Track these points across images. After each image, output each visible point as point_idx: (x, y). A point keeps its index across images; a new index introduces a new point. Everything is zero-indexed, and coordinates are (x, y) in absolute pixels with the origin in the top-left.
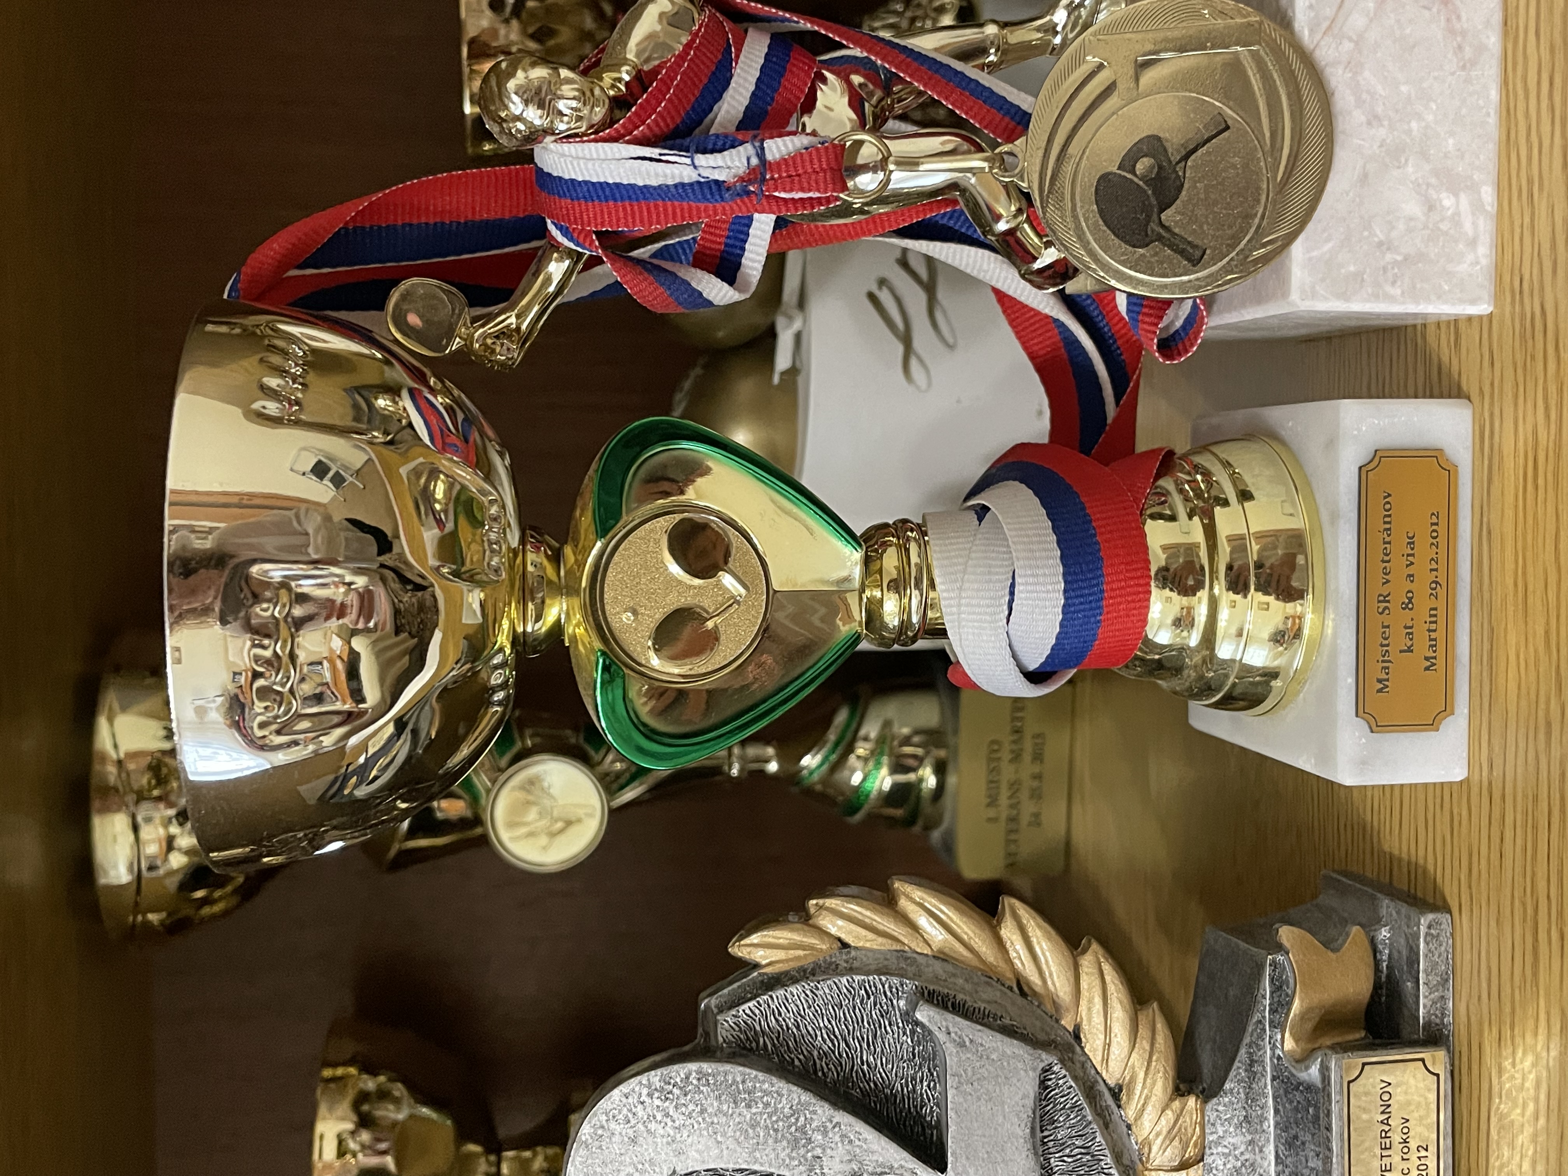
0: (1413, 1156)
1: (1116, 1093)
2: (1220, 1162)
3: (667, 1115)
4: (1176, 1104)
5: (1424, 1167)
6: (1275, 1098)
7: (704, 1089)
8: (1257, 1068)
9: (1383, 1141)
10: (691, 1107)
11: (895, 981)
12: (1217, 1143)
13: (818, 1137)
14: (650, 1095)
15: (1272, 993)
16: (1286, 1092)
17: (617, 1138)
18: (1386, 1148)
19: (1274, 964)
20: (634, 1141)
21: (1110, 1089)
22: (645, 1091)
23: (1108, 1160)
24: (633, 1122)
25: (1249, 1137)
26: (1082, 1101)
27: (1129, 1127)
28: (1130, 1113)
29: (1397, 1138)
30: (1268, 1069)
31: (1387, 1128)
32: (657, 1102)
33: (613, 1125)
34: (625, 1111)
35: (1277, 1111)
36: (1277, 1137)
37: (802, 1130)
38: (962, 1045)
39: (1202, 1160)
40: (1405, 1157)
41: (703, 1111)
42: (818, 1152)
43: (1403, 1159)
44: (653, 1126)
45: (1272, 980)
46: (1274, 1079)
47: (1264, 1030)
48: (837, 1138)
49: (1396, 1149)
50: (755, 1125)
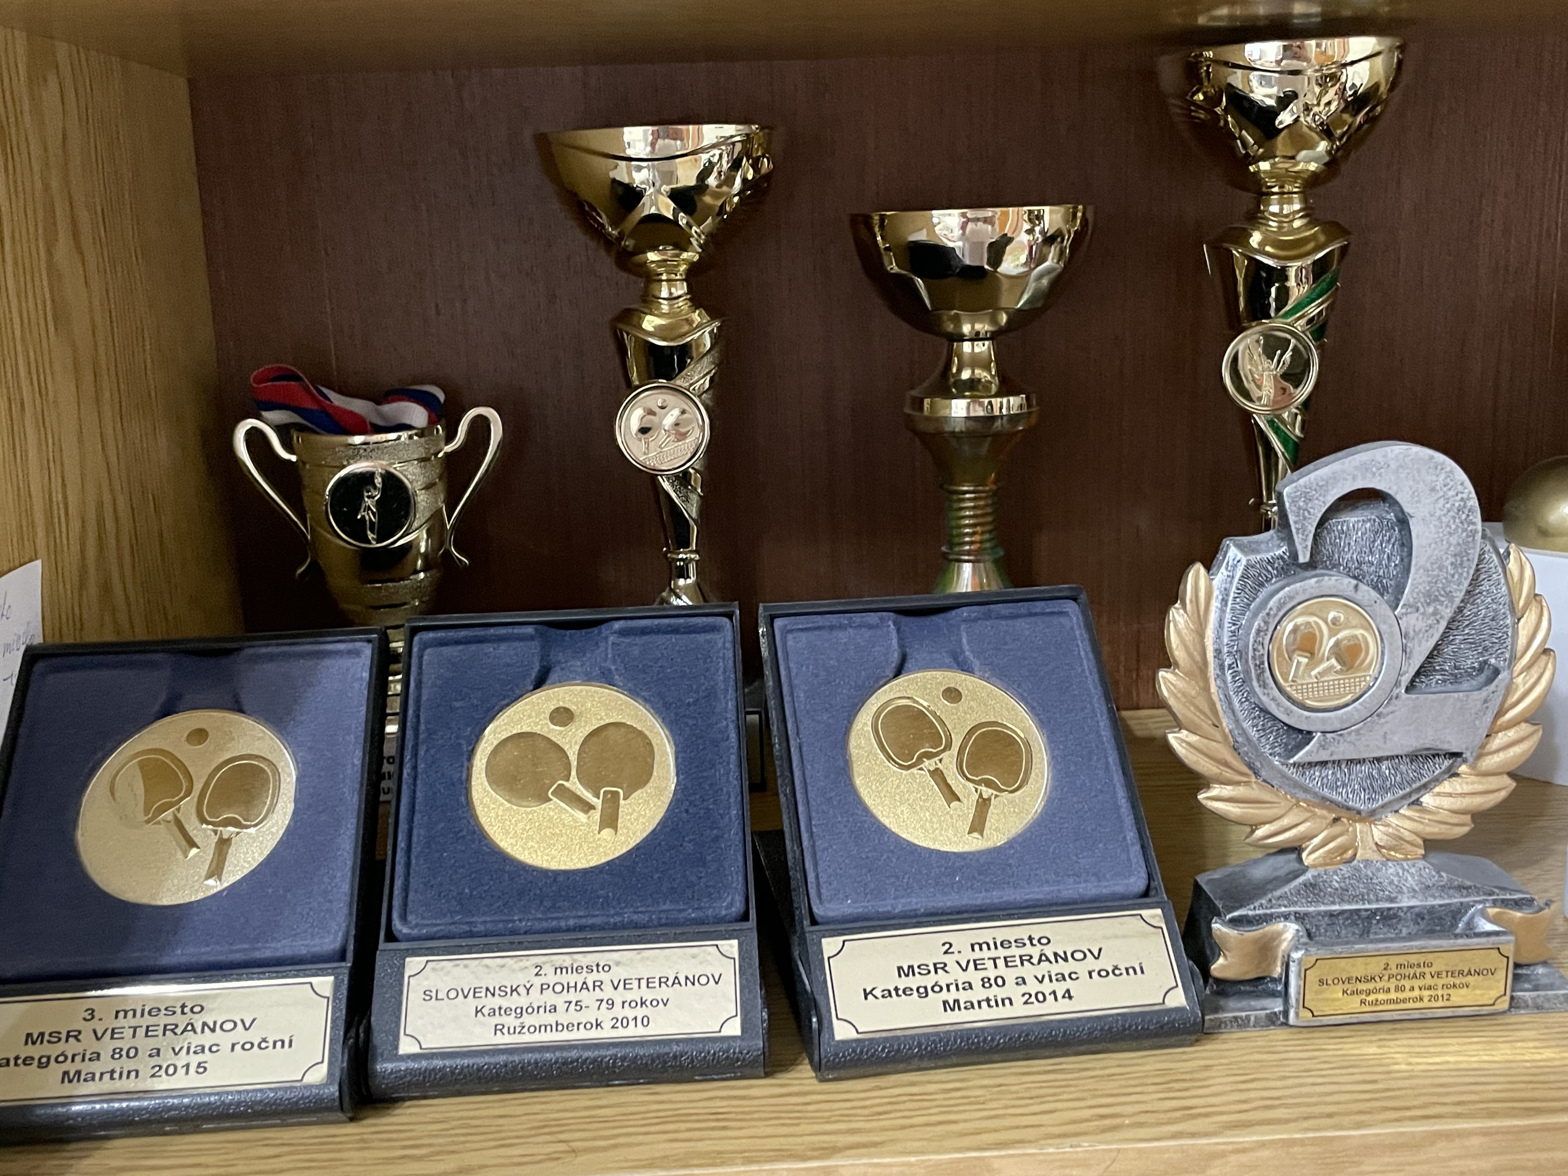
0: (1445, 992)
2: (1391, 871)
3: (1449, 511)
4: (1421, 842)
5: (1436, 999)
6: (1449, 904)
7: (1465, 534)
8: (1465, 892)
9: (1457, 972)
10: (1453, 527)
12: (1404, 870)
13: (1431, 610)
14: (1462, 499)
15: (1514, 900)
16: (1452, 911)
17: (1434, 478)
18: (1452, 974)
20: (1433, 489)
21: (1418, 799)
22: (1465, 496)
23: (1386, 799)
24: (1445, 489)
25: (1417, 888)
26: (1423, 781)
27: (1397, 811)
28: (1405, 812)
29: (1457, 981)
30: (1467, 899)
31: (1465, 974)
32: (1457, 504)
33: (1443, 476)
34: (1451, 483)
35: (1441, 906)
36: (1424, 907)
37: (1436, 599)
39: (1388, 860)
40: (1445, 987)
41: (1450, 534)
42: (1422, 610)
43: (1443, 985)
44: (1442, 501)
45: (1523, 899)
46: (1461, 903)
47: (1490, 895)
48: (1430, 622)
49: (1450, 981)
50: (1440, 568)
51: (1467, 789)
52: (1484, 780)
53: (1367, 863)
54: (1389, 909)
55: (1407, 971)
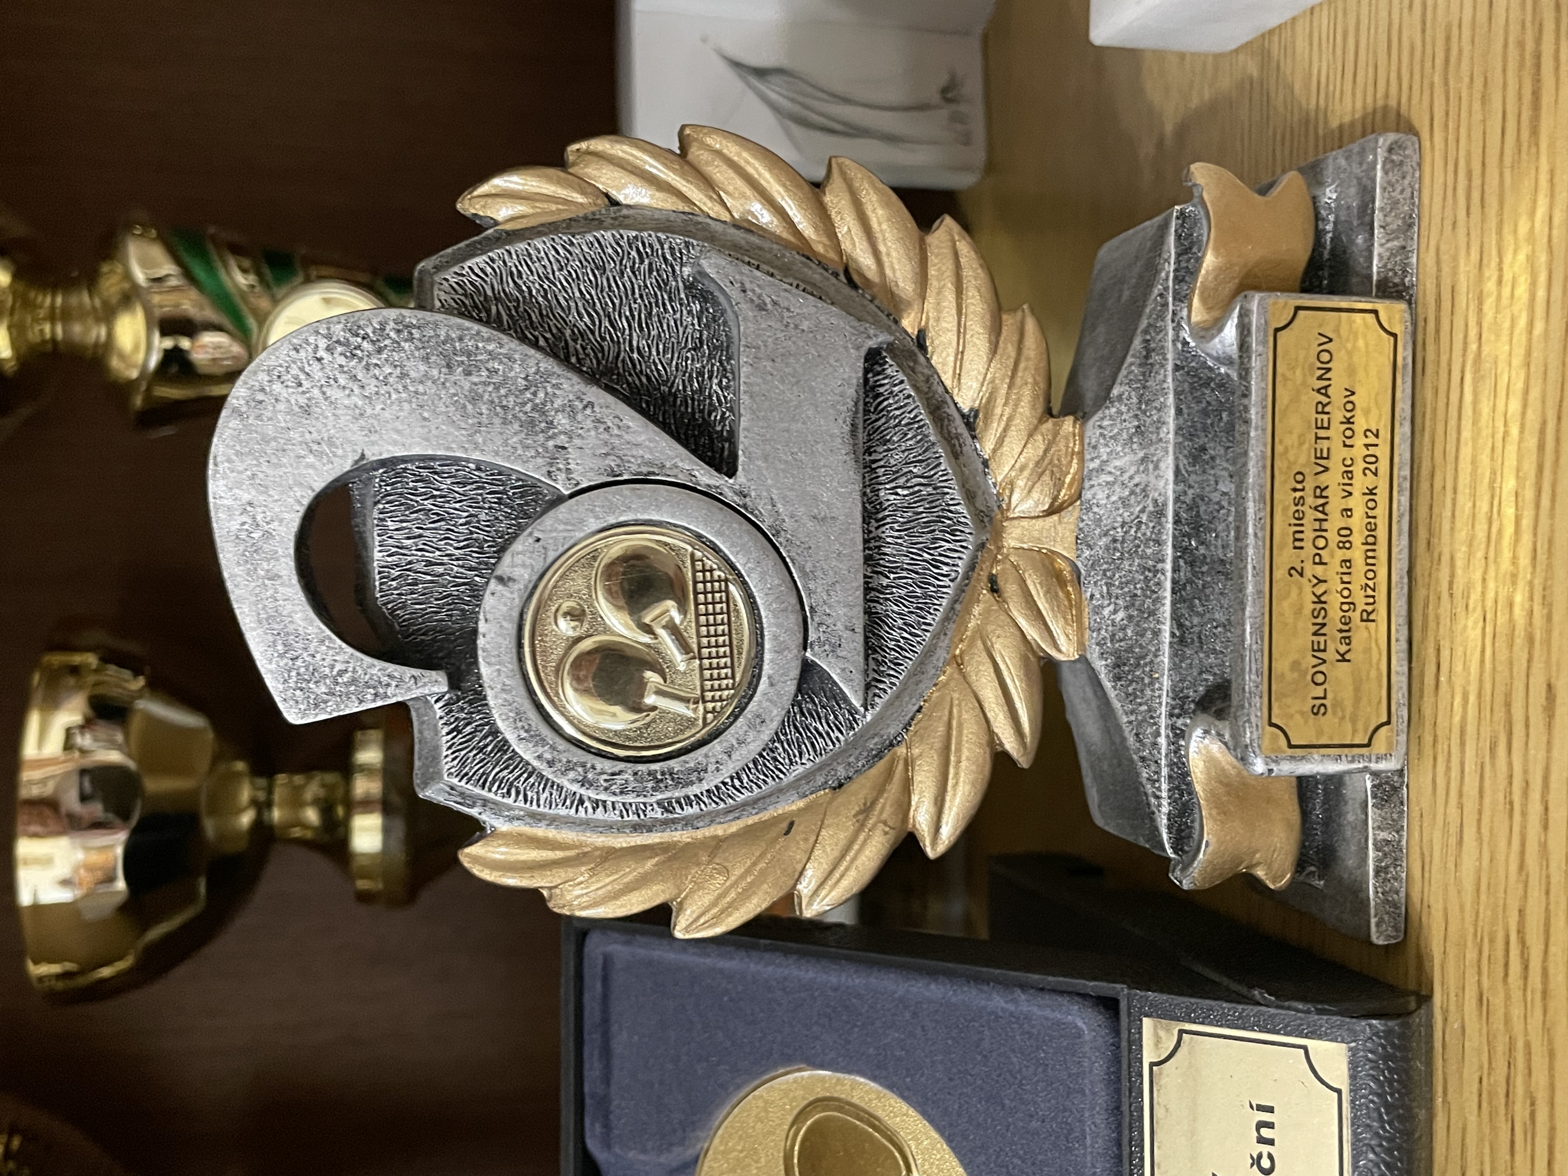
0: (1359, 441)
1: (970, 421)
2: (1101, 495)
3: (354, 378)
4: (1049, 424)
5: (1373, 459)
6: (1177, 394)
7: (406, 345)
8: (1155, 358)
9: (1320, 416)
10: (388, 370)
11: (679, 240)
12: (1100, 470)
13: (562, 421)
14: (329, 349)
15: (1178, 255)
16: (1193, 389)
17: (281, 406)
18: (1322, 428)
19: (1182, 215)
20: (306, 411)
21: (963, 416)
22: (323, 343)
23: (955, 493)
24: (306, 384)
25: (1141, 454)
26: (924, 416)
27: (986, 463)
28: (987, 447)
29: (1338, 415)
30: (1170, 356)
31: (1325, 400)
32: (342, 360)
33: (277, 387)
34: (295, 371)
35: (1179, 412)
36: (1178, 446)
37: (539, 409)
38: (762, 307)
39: (1080, 497)
40: (1348, 442)
41: (403, 376)
42: (562, 440)
43: (1345, 445)
44: (334, 393)
45: (1178, 237)
46: (1177, 368)
47: (1165, 305)
48: (589, 424)
49: (1336, 431)
50: (475, 399)
51: (949, 321)
52: (934, 283)
53: (1081, 540)
54: (1177, 521)
55: (1309, 525)
